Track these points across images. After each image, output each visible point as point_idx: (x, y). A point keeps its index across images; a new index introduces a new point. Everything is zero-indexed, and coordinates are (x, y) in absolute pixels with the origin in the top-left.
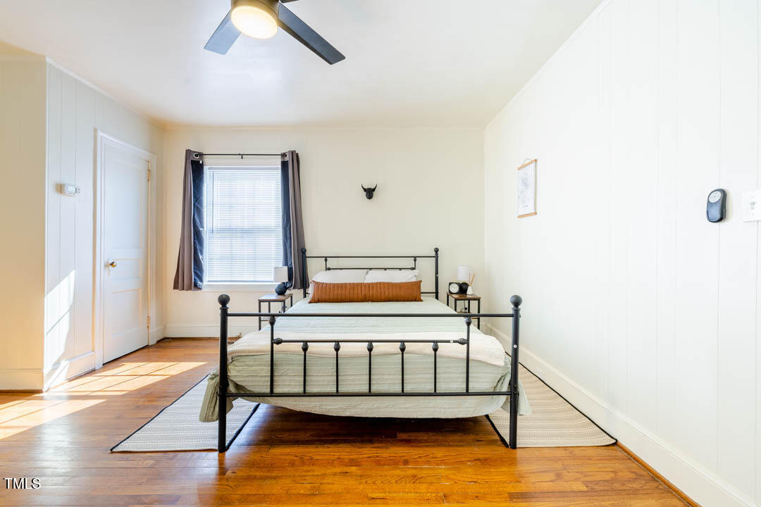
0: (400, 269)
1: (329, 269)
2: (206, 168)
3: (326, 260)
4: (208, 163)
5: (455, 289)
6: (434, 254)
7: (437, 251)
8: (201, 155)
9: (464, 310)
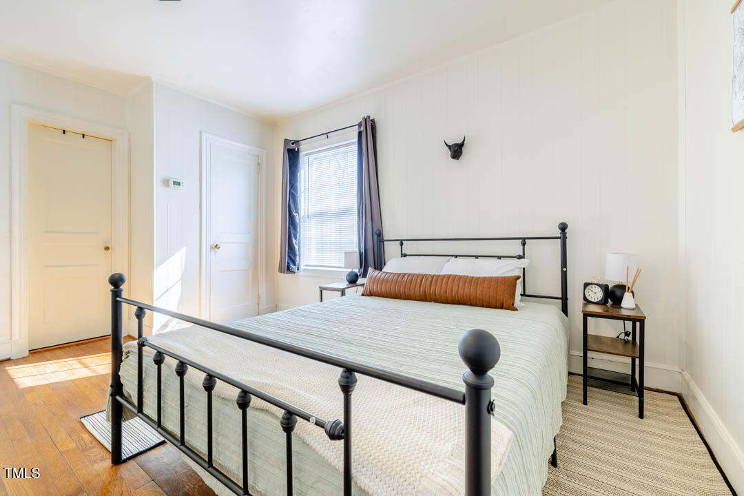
0: (499, 257)
1: (405, 255)
2: (301, 154)
3: (402, 244)
4: (304, 149)
5: (596, 294)
6: (558, 233)
7: (563, 228)
8: (296, 142)
9: (622, 336)
